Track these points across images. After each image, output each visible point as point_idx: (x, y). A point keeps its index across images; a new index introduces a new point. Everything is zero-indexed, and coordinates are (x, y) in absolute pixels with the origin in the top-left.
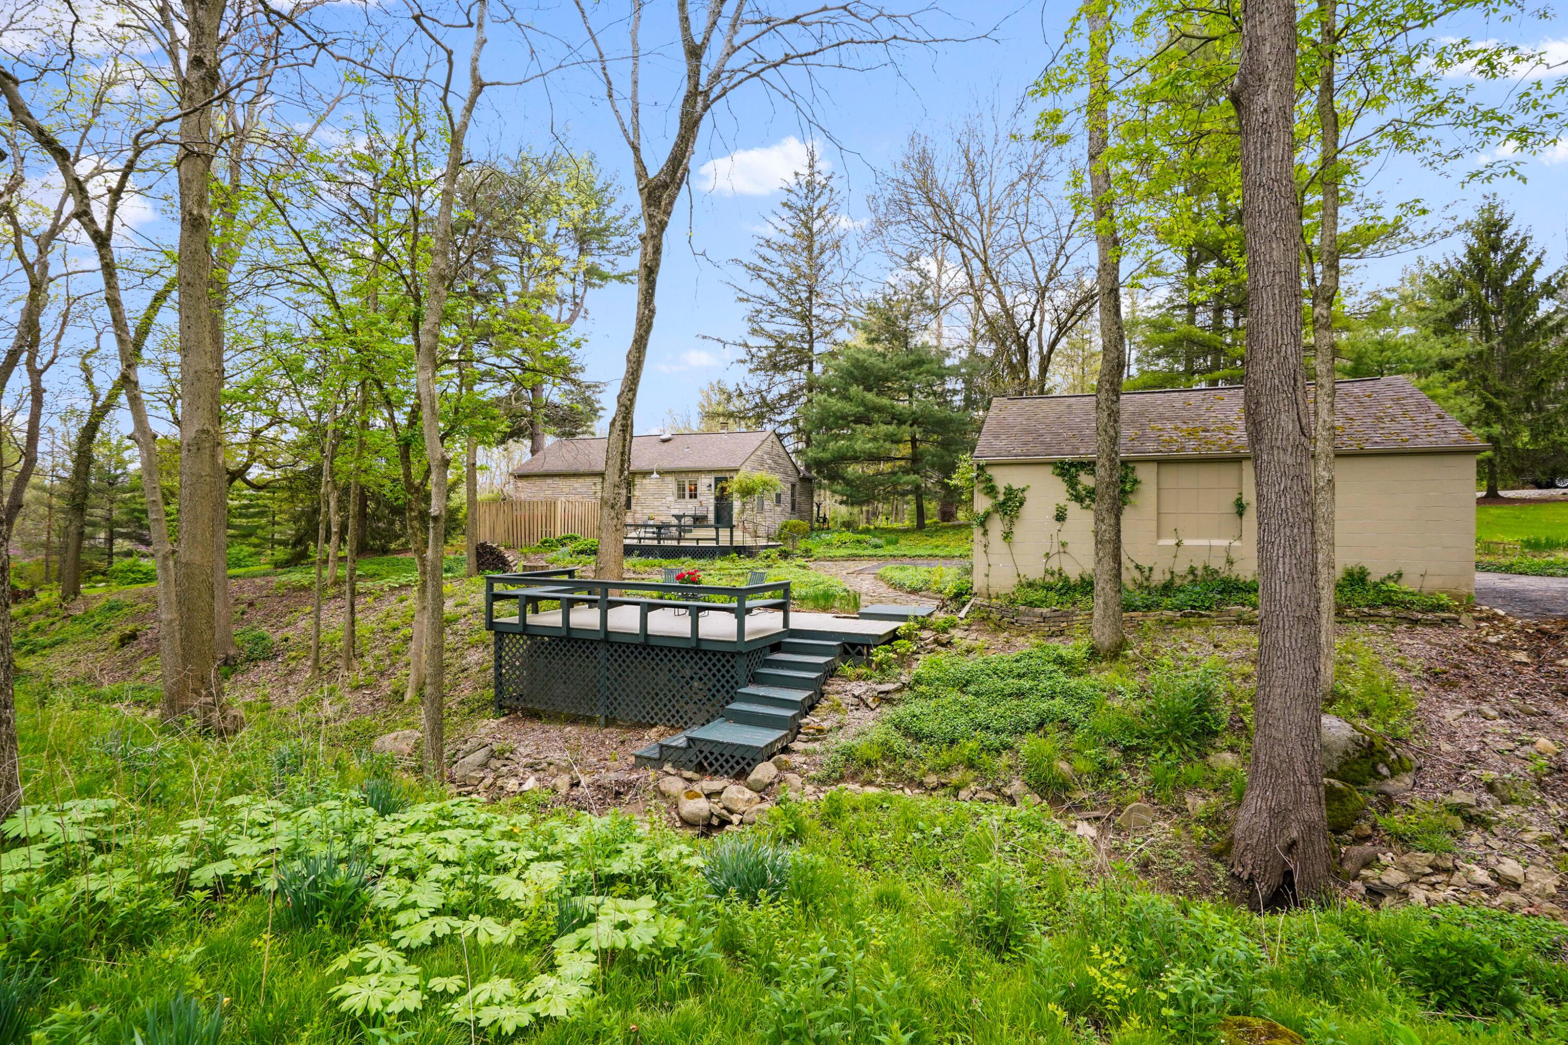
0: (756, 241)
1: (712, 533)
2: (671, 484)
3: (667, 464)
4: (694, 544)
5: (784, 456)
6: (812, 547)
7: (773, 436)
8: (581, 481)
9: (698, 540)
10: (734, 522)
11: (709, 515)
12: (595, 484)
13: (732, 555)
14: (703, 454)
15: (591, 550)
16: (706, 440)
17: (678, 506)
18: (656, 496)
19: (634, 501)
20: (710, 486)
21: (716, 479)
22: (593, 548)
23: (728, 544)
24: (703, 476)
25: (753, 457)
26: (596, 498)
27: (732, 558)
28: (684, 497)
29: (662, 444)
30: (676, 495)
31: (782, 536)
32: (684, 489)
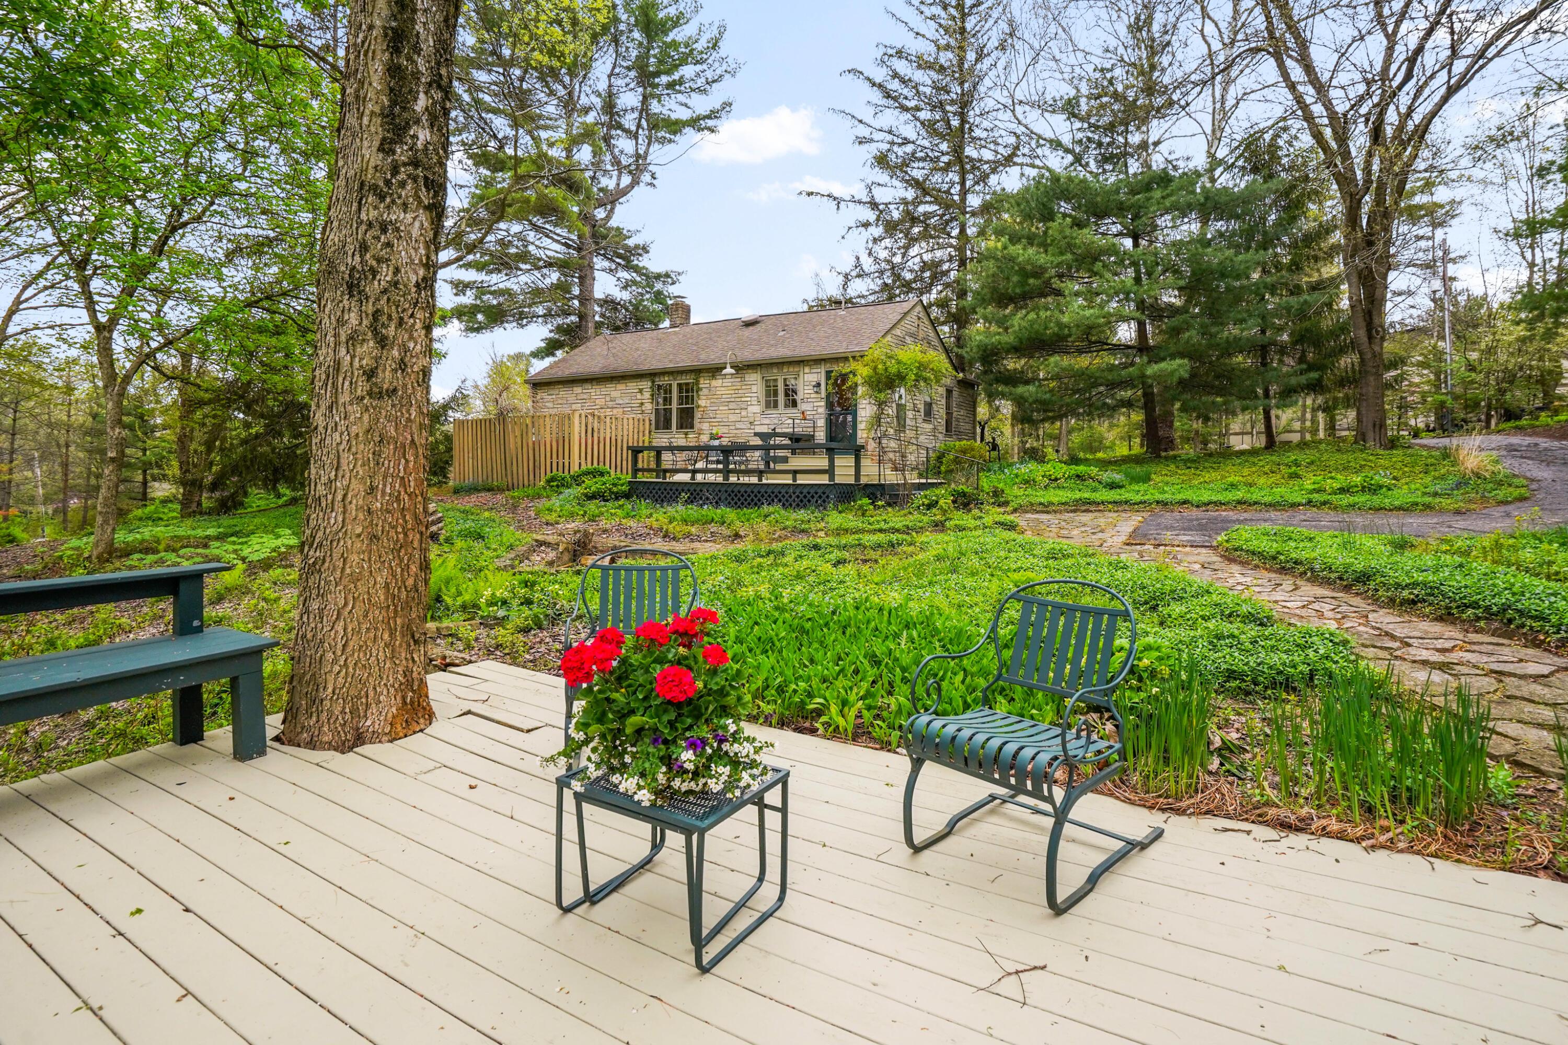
0: (882, 50)
1: (822, 462)
2: (755, 383)
3: (748, 355)
4: (787, 480)
5: (936, 342)
6: (1001, 486)
7: (919, 308)
8: (621, 387)
9: (795, 473)
10: (860, 441)
11: (817, 434)
12: (641, 391)
13: (859, 502)
14: (807, 337)
15: (611, 492)
16: (812, 319)
17: (767, 421)
18: (732, 406)
19: (698, 415)
20: (818, 385)
21: (828, 374)
22: (615, 489)
23: (852, 481)
24: (807, 370)
25: (889, 338)
26: (643, 412)
27: (861, 507)
28: (776, 406)
29: (744, 328)
30: (763, 403)
31: (943, 468)
32: (776, 393)
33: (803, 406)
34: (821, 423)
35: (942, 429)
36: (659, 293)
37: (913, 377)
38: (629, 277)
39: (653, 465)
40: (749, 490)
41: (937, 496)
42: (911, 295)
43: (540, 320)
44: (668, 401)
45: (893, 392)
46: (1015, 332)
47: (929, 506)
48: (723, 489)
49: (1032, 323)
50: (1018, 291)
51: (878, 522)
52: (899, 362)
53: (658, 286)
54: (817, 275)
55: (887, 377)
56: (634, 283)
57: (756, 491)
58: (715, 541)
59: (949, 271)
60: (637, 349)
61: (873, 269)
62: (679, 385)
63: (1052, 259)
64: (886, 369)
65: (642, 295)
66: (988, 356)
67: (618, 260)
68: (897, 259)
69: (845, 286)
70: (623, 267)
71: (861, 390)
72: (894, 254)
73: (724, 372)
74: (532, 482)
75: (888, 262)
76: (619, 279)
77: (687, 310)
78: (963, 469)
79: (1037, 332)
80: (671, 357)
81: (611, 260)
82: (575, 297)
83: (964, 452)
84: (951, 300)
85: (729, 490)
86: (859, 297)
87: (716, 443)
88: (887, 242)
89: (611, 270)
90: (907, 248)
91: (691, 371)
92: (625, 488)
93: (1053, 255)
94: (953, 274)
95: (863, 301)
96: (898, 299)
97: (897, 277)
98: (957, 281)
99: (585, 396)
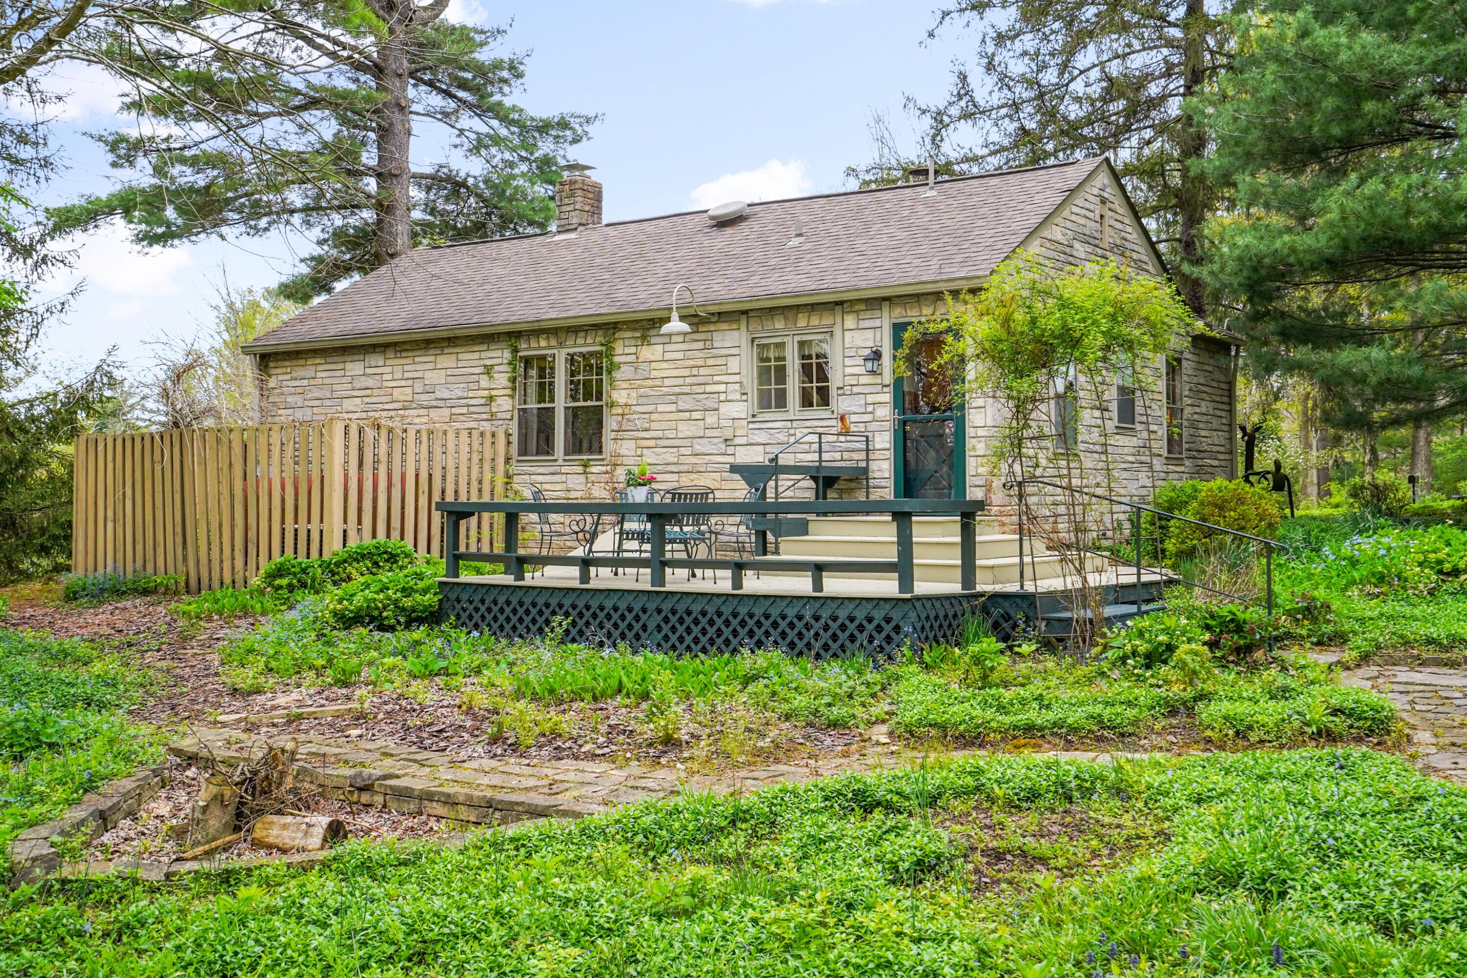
1: (882, 541)
2: (735, 352)
3: (721, 290)
4: (802, 586)
5: (1142, 253)
6: (1321, 594)
7: (1103, 179)
8: (447, 361)
9: (819, 569)
10: (974, 494)
11: (873, 466)
12: (488, 370)
13: (974, 648)
14: (852, 249)
15: (400, 609)
16: (861, 208)
17: (762, 437)
18: (685, 403)
19: (610, 423)
20: (877, 355)
21: (899, 329)
22: (407, 603)
23: (955, 588)
24: (850, 321)
25: (1035, 248)
26: (492, 417)
27: (978, 660)
28: (781, 401)
29: (715, 233)
30: (754, 396)
31: (1170, 546)
32: (781, 373)
33: (840, 404)
34: (884, 440)
35: (1160, 446)
36: (547, 161)
37: (1101, 341)
38: (483, 129)
39: (499, 547)
40: (711, 610)
41: (1166, 631)
42: (1079, 154)
43: (296, 219)
44: (545, 390)
45: (1051, 376)
46: (1331, 225)
47: (1153, 658)
48: (652, 606)
49: (1374, 201)
50: (1336, 130)
51: (1023, 702)
52: (1064, 305)
53: (545, 147)
54: (879, 120)
55: (1038, 340)
56: (496, 140)
57: (727, 611)
58: (610, 758)
59: (1163, 98)
60: (485, 281)
61: (996, 99)
62: (571, 359)
63: (1420, 52)
64: (1033, 321)
65: (511, 165)
66: (1260, 281)
67: (461, 94)
68: (1050, 77)
69: (936, 139)
70: (470, 106)
71: (972, 371)
72: (1043, 67)
73: (666, 328)
74: (239, 577)
75: (1031, 83)
76: (461, 131)
77: (595, 195)
78: (1221, 547)
79: (1385, 223)
80: (554, 296)
81: (448, 94)
82: (370, 171)
83: (1221, 506)
84: (1170, 160)
85: (666, 607)
86: (966, 160)
87: (639, 495)
88: (1028, 42)
89: (446, 115)
90: (1070, 51)
91: (596, 327)
92: (430, 599)
93: (1422, 43)
94: (1174, 108)
95: (975, 170)
96: (1051, 161)
97: (1050, 115)
98: (1187, 119)
99: (370, 382)
